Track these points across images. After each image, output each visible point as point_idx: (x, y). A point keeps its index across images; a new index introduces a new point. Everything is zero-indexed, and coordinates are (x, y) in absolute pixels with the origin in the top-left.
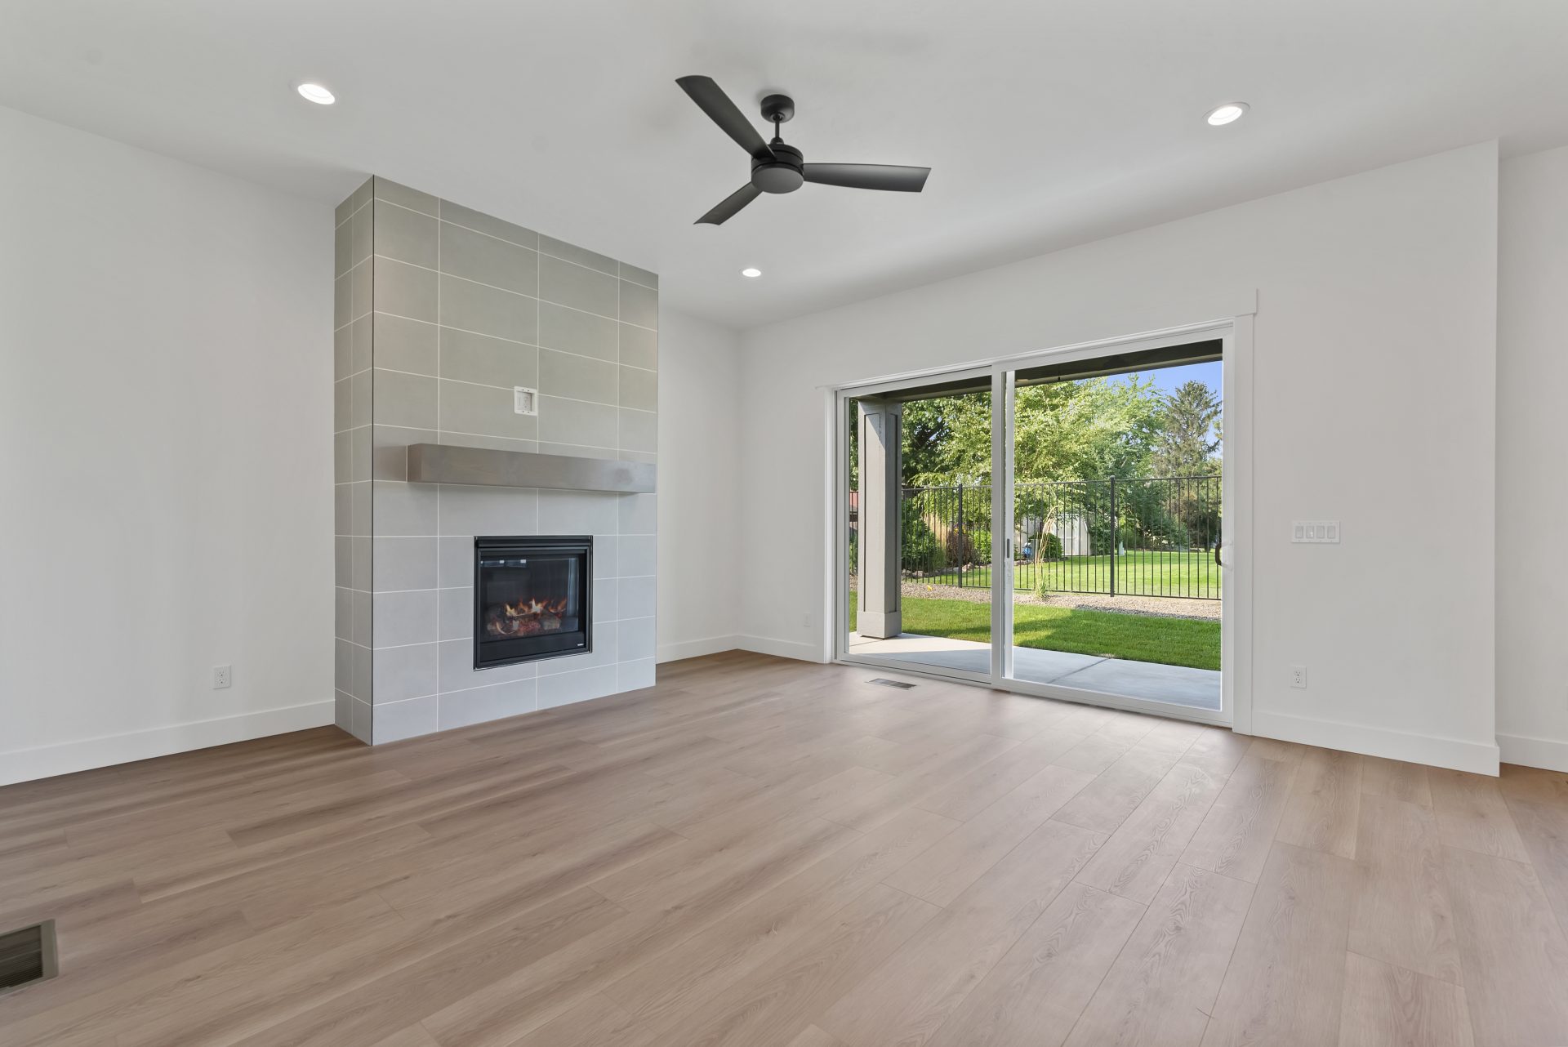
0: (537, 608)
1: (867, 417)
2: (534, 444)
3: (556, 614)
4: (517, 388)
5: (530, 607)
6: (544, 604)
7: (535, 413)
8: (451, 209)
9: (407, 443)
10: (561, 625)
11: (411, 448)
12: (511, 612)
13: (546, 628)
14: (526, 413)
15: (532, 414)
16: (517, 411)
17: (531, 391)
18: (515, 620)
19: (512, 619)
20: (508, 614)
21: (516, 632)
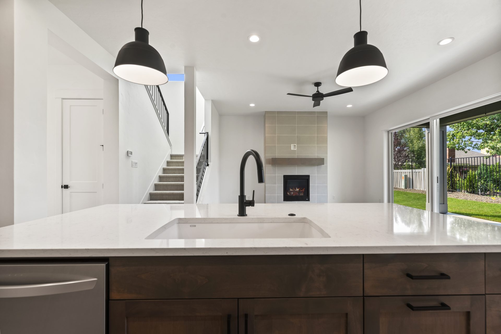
0: (297, 190)
1: (429, 133)
2: (296, 156)
3: (302, 192)
4: (292, 145)
5: (296, 189)
6: (299, 189)
7: (296, 149)
8: (279, 113)
9: (271, 158)
10: (304, 195)
11: (272, 159)
12: (291, 190)
13: (300, 195)
14: (294, 149)
15: (295, 149)
16: (292, 149)
17: (295, 145)
18: (292, 192)
19: (291, 191)
20: (290, 190)
21: (292, 195)
